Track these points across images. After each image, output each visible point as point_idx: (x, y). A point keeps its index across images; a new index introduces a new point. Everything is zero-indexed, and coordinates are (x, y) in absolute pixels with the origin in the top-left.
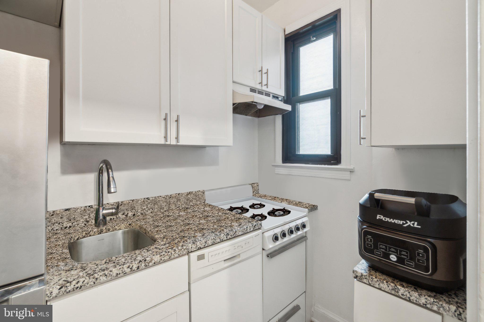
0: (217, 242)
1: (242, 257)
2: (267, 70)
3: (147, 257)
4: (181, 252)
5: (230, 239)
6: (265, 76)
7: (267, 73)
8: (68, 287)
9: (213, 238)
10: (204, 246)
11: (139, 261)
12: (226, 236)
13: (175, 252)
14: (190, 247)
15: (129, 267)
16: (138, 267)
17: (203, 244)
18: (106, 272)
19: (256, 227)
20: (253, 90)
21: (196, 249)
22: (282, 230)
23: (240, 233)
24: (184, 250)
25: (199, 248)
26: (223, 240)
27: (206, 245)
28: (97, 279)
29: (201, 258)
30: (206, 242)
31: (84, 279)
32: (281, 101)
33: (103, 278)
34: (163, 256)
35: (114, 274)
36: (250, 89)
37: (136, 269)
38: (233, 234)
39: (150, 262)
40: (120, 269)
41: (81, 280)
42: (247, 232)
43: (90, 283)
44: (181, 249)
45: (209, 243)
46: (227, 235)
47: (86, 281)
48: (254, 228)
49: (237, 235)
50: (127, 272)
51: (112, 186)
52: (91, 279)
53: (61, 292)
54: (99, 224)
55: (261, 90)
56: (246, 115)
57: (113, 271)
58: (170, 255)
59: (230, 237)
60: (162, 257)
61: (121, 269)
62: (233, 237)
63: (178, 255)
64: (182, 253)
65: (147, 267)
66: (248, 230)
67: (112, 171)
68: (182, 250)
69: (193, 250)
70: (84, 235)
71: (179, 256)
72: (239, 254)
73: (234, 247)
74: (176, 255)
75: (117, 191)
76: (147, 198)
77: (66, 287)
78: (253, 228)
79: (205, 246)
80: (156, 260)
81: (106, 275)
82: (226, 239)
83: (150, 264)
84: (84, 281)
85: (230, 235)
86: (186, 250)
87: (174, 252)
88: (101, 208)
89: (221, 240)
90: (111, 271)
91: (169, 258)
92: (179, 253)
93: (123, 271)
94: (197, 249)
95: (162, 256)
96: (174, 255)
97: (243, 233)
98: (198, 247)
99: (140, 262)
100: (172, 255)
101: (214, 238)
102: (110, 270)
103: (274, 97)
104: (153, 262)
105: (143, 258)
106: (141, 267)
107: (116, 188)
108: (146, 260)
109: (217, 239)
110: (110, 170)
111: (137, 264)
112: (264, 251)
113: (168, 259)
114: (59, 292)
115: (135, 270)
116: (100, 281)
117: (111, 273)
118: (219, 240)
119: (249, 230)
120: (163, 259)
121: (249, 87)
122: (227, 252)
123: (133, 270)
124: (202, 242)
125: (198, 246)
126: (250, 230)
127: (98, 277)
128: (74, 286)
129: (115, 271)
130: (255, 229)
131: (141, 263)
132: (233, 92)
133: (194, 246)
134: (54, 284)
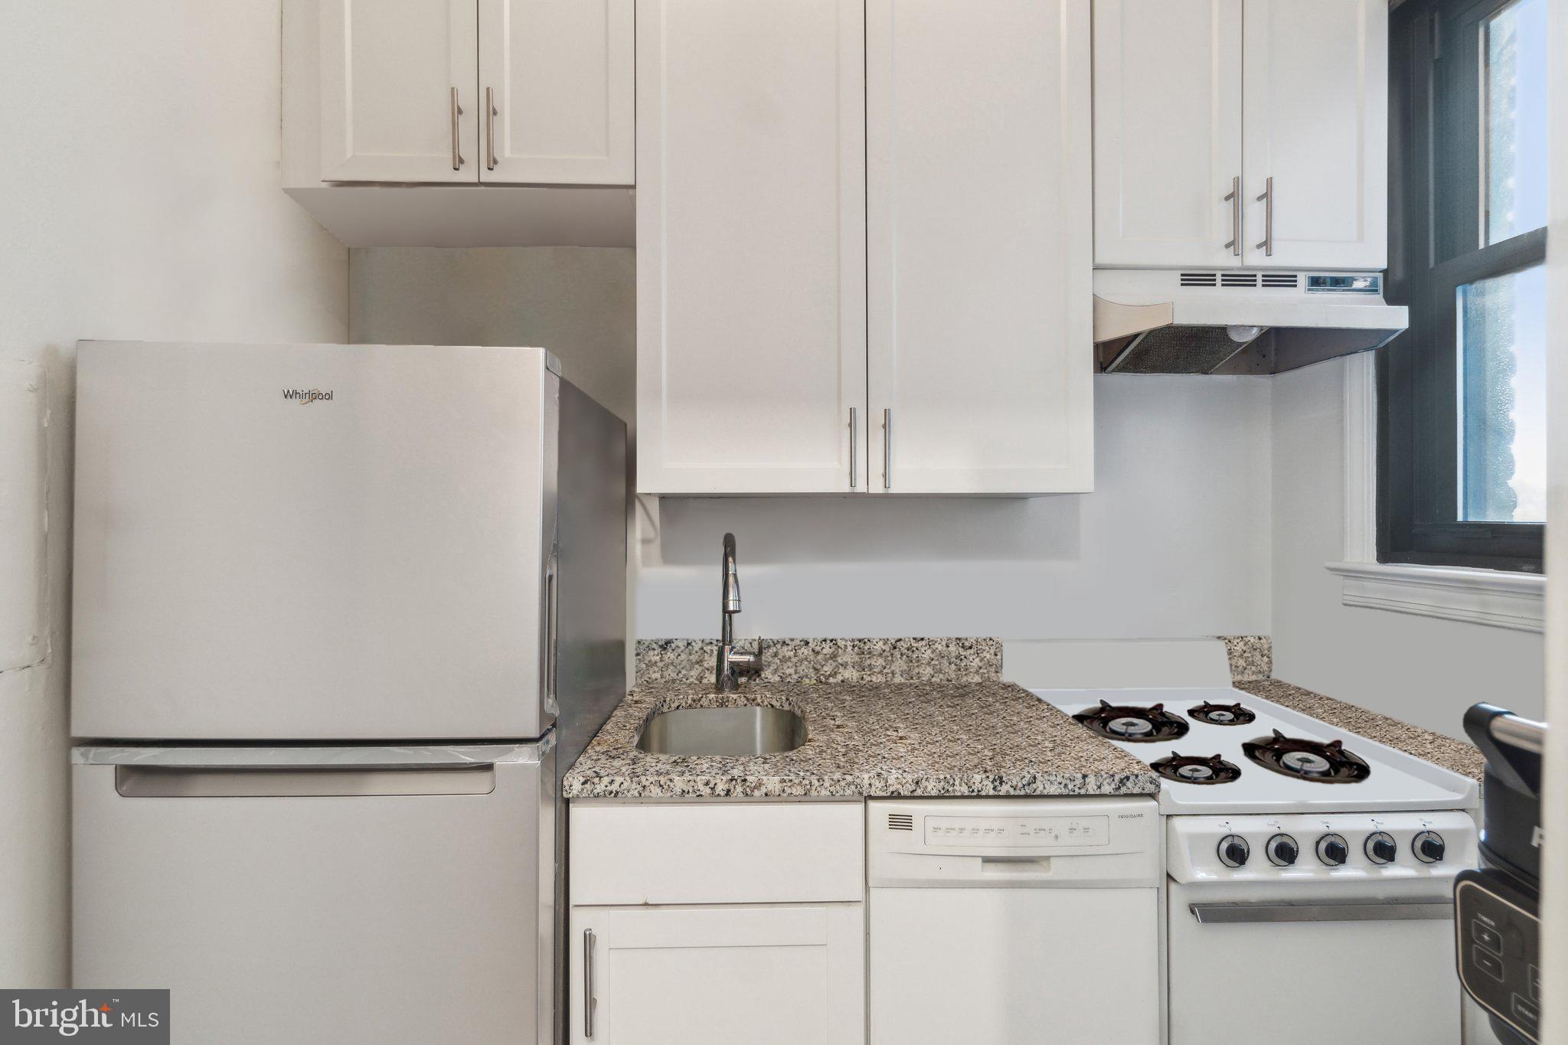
0: (959, 794)
1: (1056, 871)
2: (1270, 182)
3: (752, 775)
4: (838, 787)
5: (1008, 797)
6: (1254, 213)
7: (1267, 196)
8: (597, 786)
9: (942, 777)
10: (912, 792)
11: (730, 777)
12: (992, 782)
13: (821, 783)
14: (866, 782)
15: (707, 784)
16: (729, 791)
17: (908, 785)
18: (663, 780)
19: (1129, 784)
20: (1194, 279)
21: (884, 794)
22: (1277, 831)
23: (1053, 790)
24: (849, 784)
25: (892, 793)
26: (979, 791)
27: (919, 792)
28: (644, 787)
29: (900, 823)
30: (917, 783)
31: (622, 779)
32: (1372, 289)
33: (656, 791)
34: (789, 784)
35: (678, 790)
36: (1182, 275)
37: (723, 793)
38: (1020, 785)
39: (755, 788)
40: (689, 781)
41: (619, 779)
42: (1083, 792)
43: (632, 792)
44: (839, 781)
45: (929, 788)
46: (994, 780)
47: (626, 784)
48: (1119, 788)
49: (1038, 792)
50: (703, 793)
51: (731, 596)
52: (634, 784)
53: (585, 791)
54: (723, 683)
55: (1239, 269)
56: (1205, 372)
57: (675, 781)
58: (809, 787)
59: (1008, 791)
60: (785, 784)
61: (692, 783)
62: (1022, 793)
63: (830, 794)
64: (842, 791)
65: (748, 797)
66: (1091, 788)
67: (734, 562)
68: (843, 783)
69: (876, 795)
70: (689, 702)
71: (833, 798)
72: (1048, 858)
73: (1022, 826)
74: (824, 793)
75: (742, 609)
76: (831, 641)
77: (593, 783)
78: (1113, 786)
79: (915, 794)
80: (770, 787)
81: (661, 786)
82: (992, 792)
83: (757, 793)
84: (622, 783)
85: (1008, 786)
86: (853, 787)
87: (818, 781)
88: (727, 648)
89: (973, 791)
90: (671, 780)
91: (806, 794)
92: (832, 789)
93: (696, 788)
94: (889, 794)
95: (785, 781)
96: (819, 789)
97: (1065, 792)
98: (892, 789)
99: (732, 780)
100: (814, 788)
101: (945, 778)
102: (670, 777)
103: (1316, 282)
104: (763, 790)
105: (742, 774)
106: (735, 794)
107: (739, 601)
108: (745, 780)
109: (957, 783)
110: (730, 559)
111: (726, 783)
112: (1173, 886)
113: (802, 795)
114: (583, 790)
115: (721, 796)
116: (650, 794)
117: (671, 785)
118: (965, 790)
119: (1096, 787)
120: (788, 790)
121: (1175, 271)
122: (992, 834)
123: (717, 793)
124: (905, 778)
125: (890, 785)
126: (1099, 787)
127: (647, 784)
128: (606, 786)
129: (679, 783)
130: (1123, 790)
131: (734, 782)
132: (1096, 303)
133: (878, 784)
134: (578, 773)
